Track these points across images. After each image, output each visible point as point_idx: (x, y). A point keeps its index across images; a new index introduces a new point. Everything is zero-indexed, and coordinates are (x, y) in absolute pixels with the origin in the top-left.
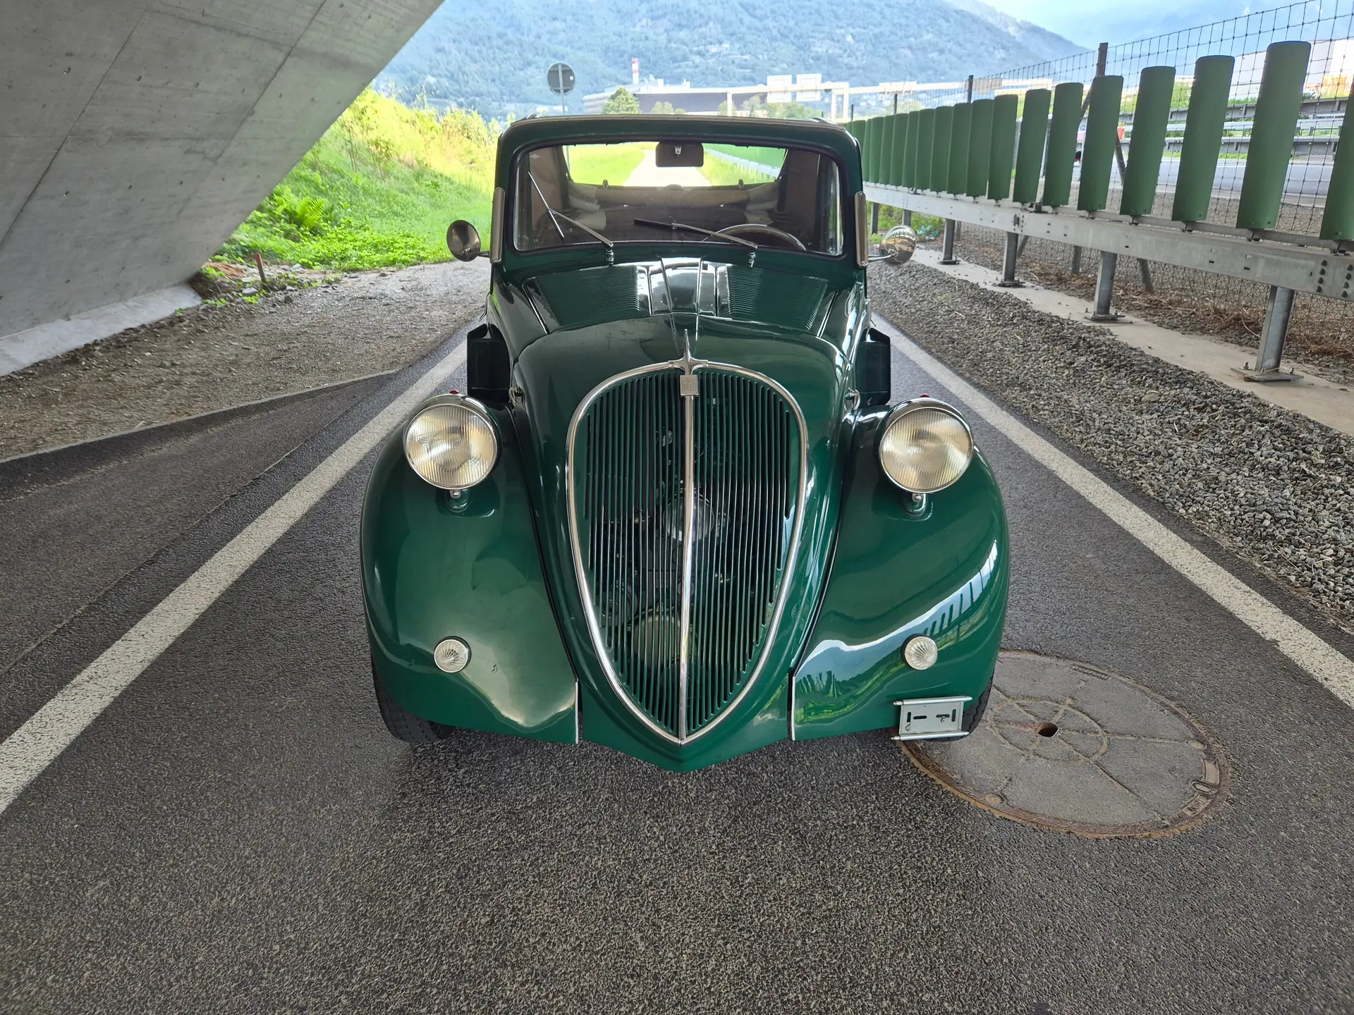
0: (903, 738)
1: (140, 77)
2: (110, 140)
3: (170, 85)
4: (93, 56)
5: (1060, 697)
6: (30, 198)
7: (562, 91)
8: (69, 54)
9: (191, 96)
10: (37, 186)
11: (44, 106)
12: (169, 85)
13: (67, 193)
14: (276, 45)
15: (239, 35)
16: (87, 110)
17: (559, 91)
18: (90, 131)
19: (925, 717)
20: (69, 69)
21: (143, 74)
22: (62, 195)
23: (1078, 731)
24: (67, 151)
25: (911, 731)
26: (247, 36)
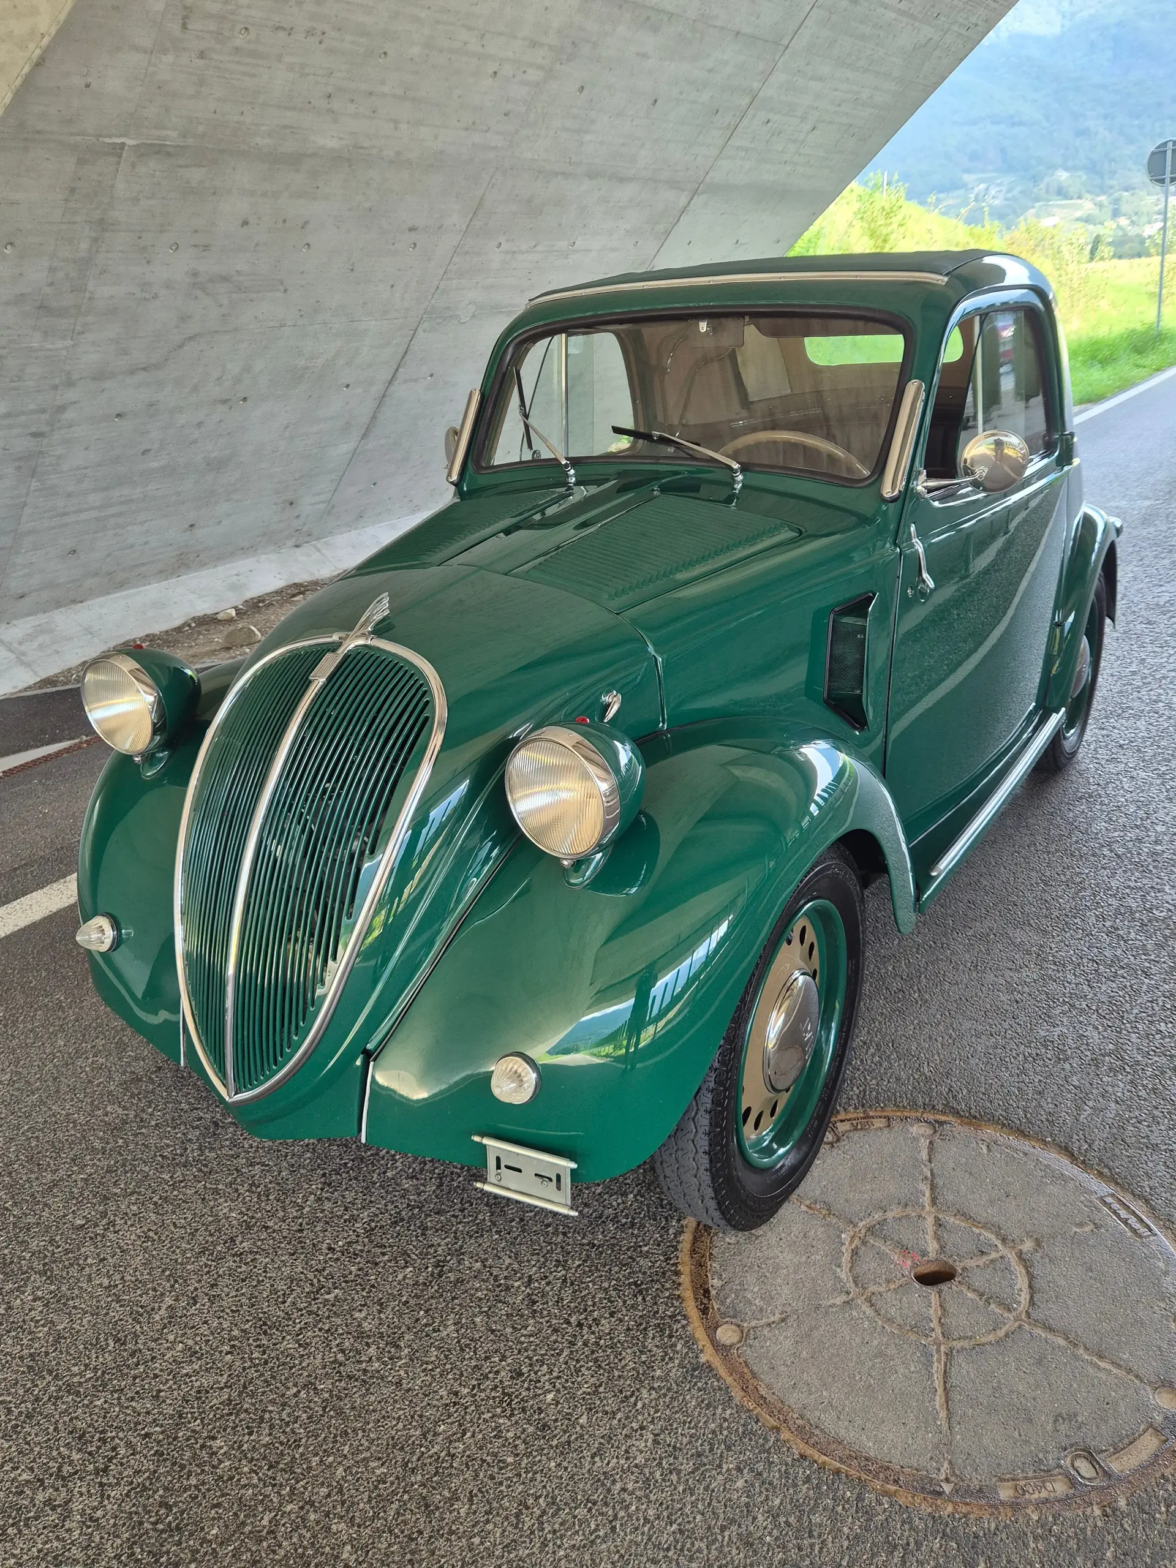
0: (488, 1188)
1: (500, 244)
2: (474, 316)
3: (539, 248)
4: (440, 227)
5: (1016, 1233)
6: (390, 382)
7: (1168, 180)
8: (412, 229)
9: (566, 258)
10: (397, 370)
11: (392, 286)
12: (536, 249)
13: (431, 375)
14: (674, 184)
15: (622, 180)
16: (441, 287)
17: (1162, 181)
18: (449, 308)
19: (520, 1171)
20: (415, 244)
21: (502, 240)
22: (425, 379)
23: (981, 1295)
24: (424, 331)
25: (502, 1183)
26: (630, 180)
